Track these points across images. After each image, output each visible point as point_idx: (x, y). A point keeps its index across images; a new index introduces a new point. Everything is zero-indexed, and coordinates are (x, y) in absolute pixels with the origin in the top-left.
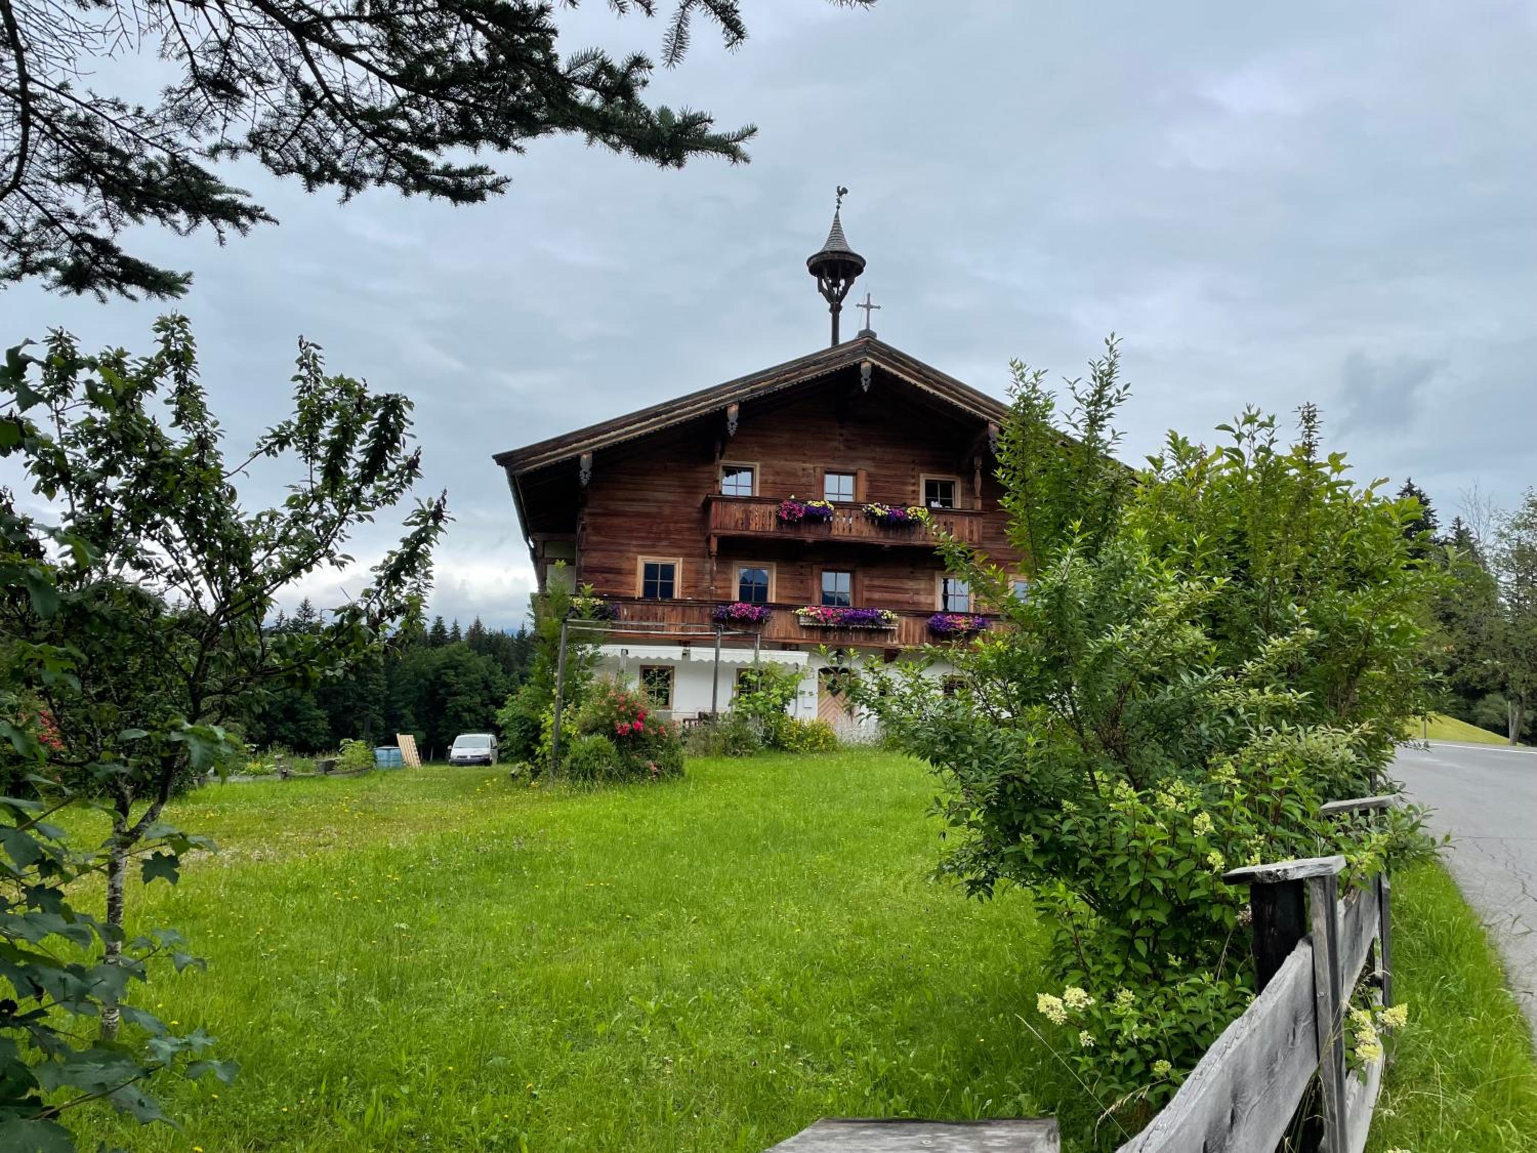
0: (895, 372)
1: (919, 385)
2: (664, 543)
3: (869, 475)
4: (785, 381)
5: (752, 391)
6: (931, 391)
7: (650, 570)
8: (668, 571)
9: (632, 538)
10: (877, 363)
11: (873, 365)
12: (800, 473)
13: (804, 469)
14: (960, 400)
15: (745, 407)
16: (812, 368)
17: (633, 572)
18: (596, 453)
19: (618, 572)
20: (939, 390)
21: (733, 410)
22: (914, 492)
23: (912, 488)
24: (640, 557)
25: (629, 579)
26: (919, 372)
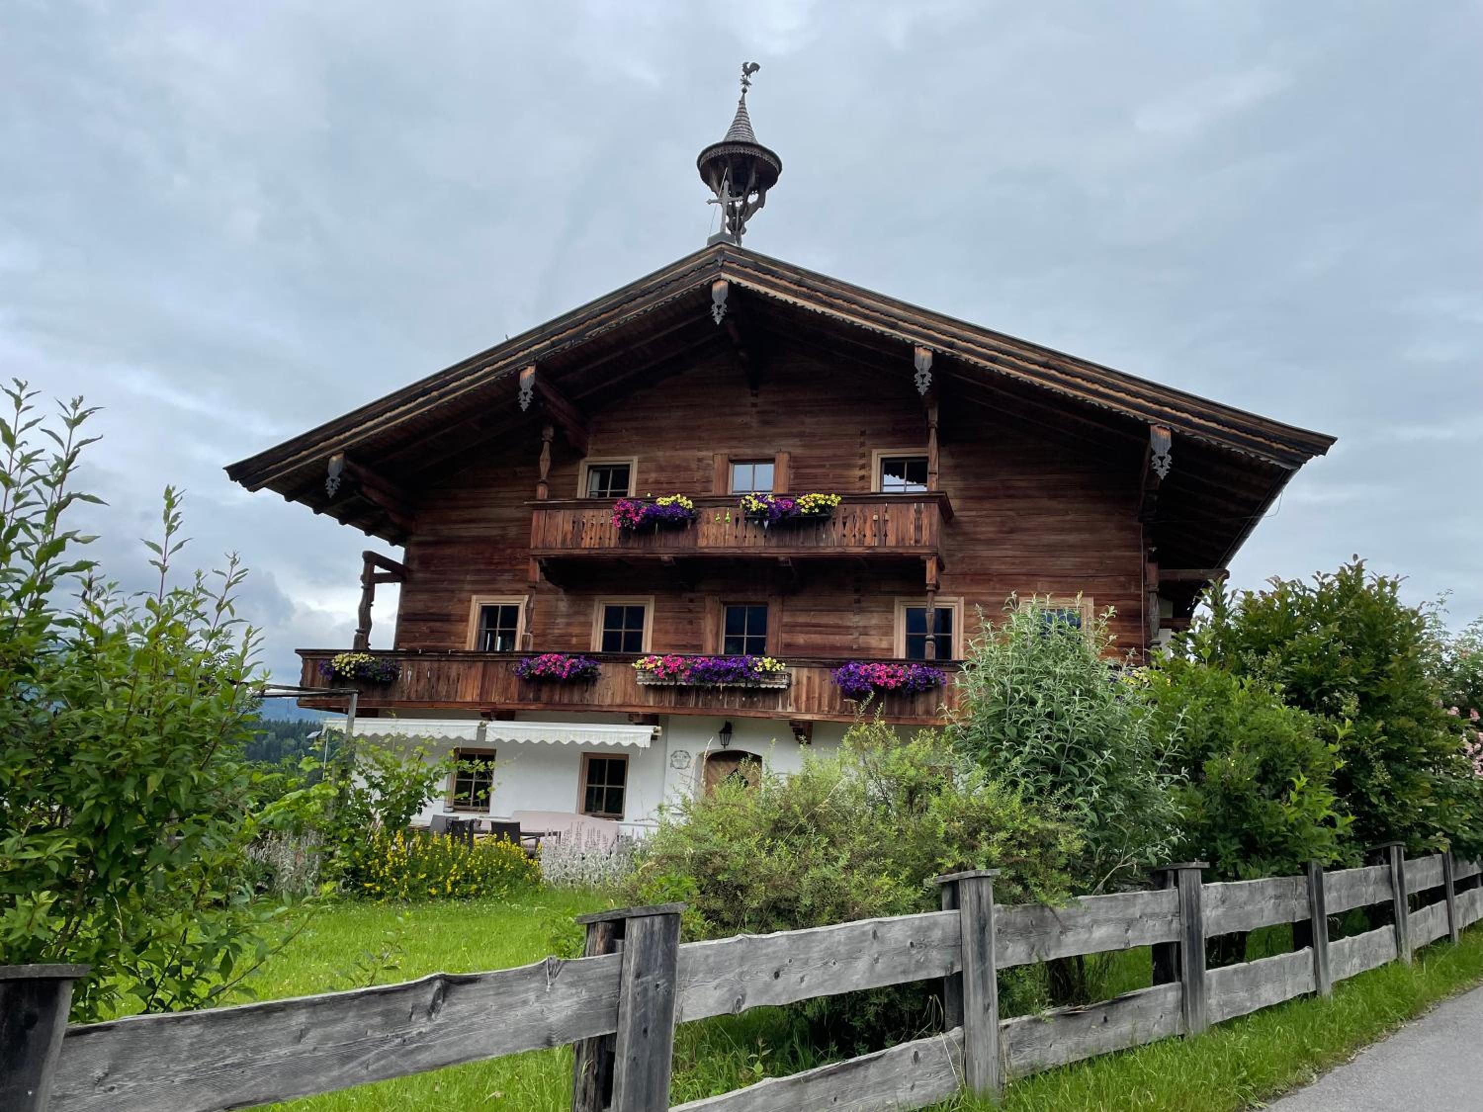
0: (763, 289)
1: (800, 302)
2: (507, 576)
3: (793, 458)
4: (600, 324)
5: (553, 345)
6: (820, 309)
7: (489, 613)
8: (511, 614)
9: (467, 572)
10: (735, 280)
11: (730, 283)
12: (694, 466)
13: (700, 460)
14: (866, 317)
15: (544, 370)
16: (640, 300)
17: (464, 619)
18: (349, 454)
19: (446, 618)
20: (831, 306)
21: (528, 373)
22: (862, 478)
23: (859, 473)
24: (474, 597)
25: (460, 627)
26: (799, 284)
